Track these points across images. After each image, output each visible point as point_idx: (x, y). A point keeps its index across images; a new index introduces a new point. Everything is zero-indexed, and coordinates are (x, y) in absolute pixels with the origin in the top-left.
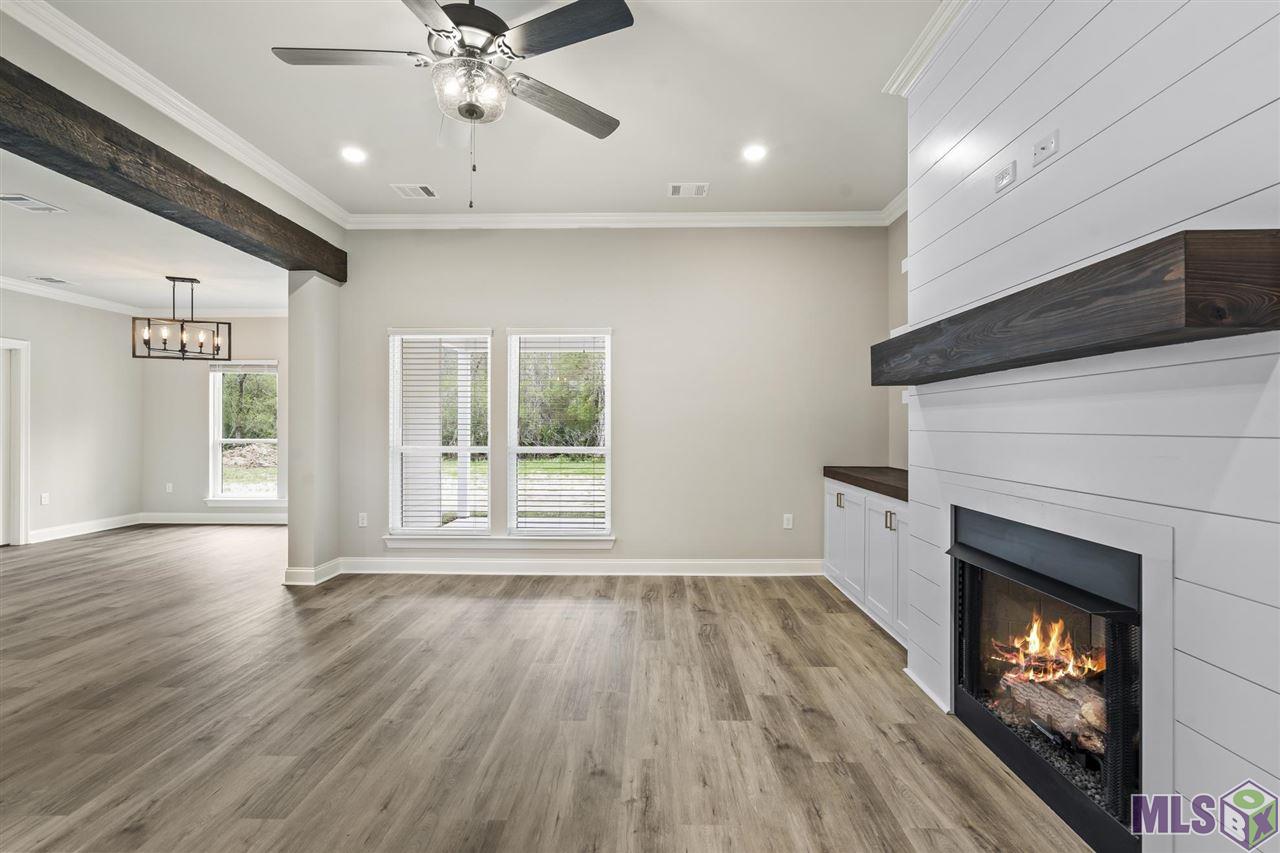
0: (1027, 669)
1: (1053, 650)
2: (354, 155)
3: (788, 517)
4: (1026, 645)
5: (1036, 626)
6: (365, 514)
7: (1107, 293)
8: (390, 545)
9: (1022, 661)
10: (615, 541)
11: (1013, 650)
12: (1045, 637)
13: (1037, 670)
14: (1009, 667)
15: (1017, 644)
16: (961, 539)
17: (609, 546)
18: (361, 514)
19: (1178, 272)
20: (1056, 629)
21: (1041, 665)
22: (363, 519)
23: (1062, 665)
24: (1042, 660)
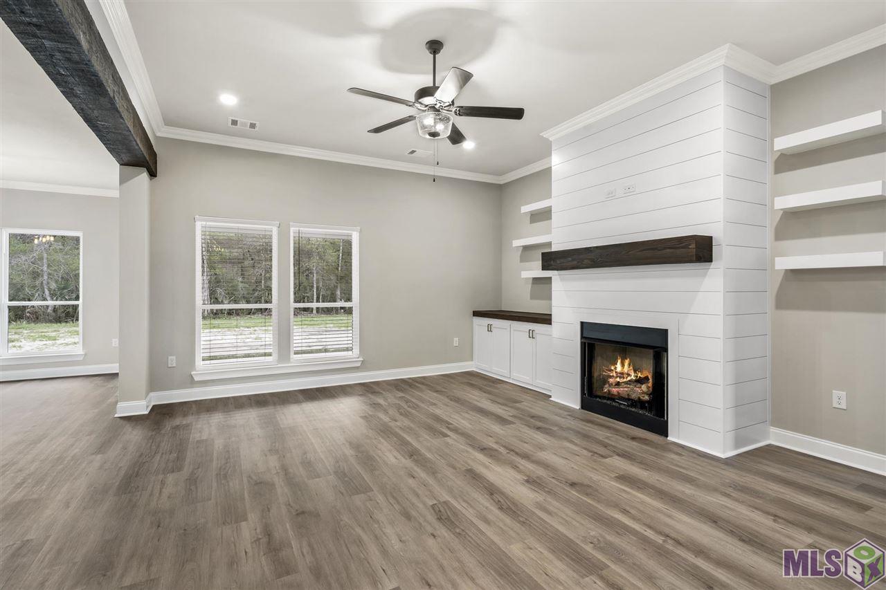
0: (617, 377)
1: (626, 369)
2: (228, 100)
3: (456, 339)
4: (616, 368)
5: (619, 361)
6: (174, 357)
7: (670, 248)
8: (196, 379)
9: (615, 375)
10: (362, 361)
11: (611, 370)
12: (623, 365)
13: (620, 377)
14: (611, 377)
15: (613, 368)
16: (584, 335)
17: (359, 364)
18: (170, 358)
19: (693, 246)
20: (627, 362)
21: (622, 375)
22: (172, 361)
23: (629, 375)
24: (622, 374)
